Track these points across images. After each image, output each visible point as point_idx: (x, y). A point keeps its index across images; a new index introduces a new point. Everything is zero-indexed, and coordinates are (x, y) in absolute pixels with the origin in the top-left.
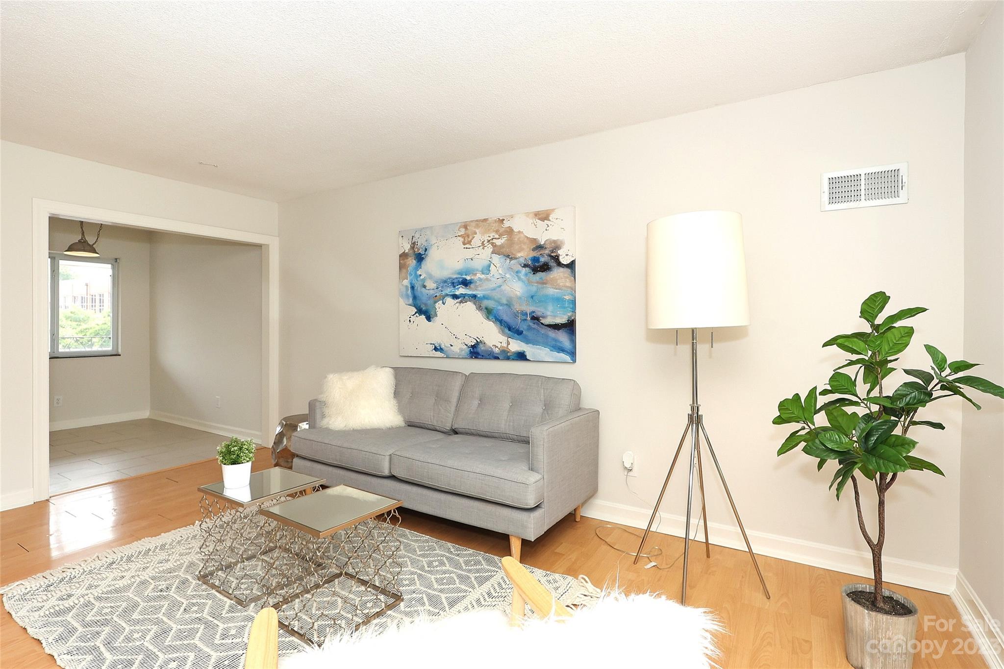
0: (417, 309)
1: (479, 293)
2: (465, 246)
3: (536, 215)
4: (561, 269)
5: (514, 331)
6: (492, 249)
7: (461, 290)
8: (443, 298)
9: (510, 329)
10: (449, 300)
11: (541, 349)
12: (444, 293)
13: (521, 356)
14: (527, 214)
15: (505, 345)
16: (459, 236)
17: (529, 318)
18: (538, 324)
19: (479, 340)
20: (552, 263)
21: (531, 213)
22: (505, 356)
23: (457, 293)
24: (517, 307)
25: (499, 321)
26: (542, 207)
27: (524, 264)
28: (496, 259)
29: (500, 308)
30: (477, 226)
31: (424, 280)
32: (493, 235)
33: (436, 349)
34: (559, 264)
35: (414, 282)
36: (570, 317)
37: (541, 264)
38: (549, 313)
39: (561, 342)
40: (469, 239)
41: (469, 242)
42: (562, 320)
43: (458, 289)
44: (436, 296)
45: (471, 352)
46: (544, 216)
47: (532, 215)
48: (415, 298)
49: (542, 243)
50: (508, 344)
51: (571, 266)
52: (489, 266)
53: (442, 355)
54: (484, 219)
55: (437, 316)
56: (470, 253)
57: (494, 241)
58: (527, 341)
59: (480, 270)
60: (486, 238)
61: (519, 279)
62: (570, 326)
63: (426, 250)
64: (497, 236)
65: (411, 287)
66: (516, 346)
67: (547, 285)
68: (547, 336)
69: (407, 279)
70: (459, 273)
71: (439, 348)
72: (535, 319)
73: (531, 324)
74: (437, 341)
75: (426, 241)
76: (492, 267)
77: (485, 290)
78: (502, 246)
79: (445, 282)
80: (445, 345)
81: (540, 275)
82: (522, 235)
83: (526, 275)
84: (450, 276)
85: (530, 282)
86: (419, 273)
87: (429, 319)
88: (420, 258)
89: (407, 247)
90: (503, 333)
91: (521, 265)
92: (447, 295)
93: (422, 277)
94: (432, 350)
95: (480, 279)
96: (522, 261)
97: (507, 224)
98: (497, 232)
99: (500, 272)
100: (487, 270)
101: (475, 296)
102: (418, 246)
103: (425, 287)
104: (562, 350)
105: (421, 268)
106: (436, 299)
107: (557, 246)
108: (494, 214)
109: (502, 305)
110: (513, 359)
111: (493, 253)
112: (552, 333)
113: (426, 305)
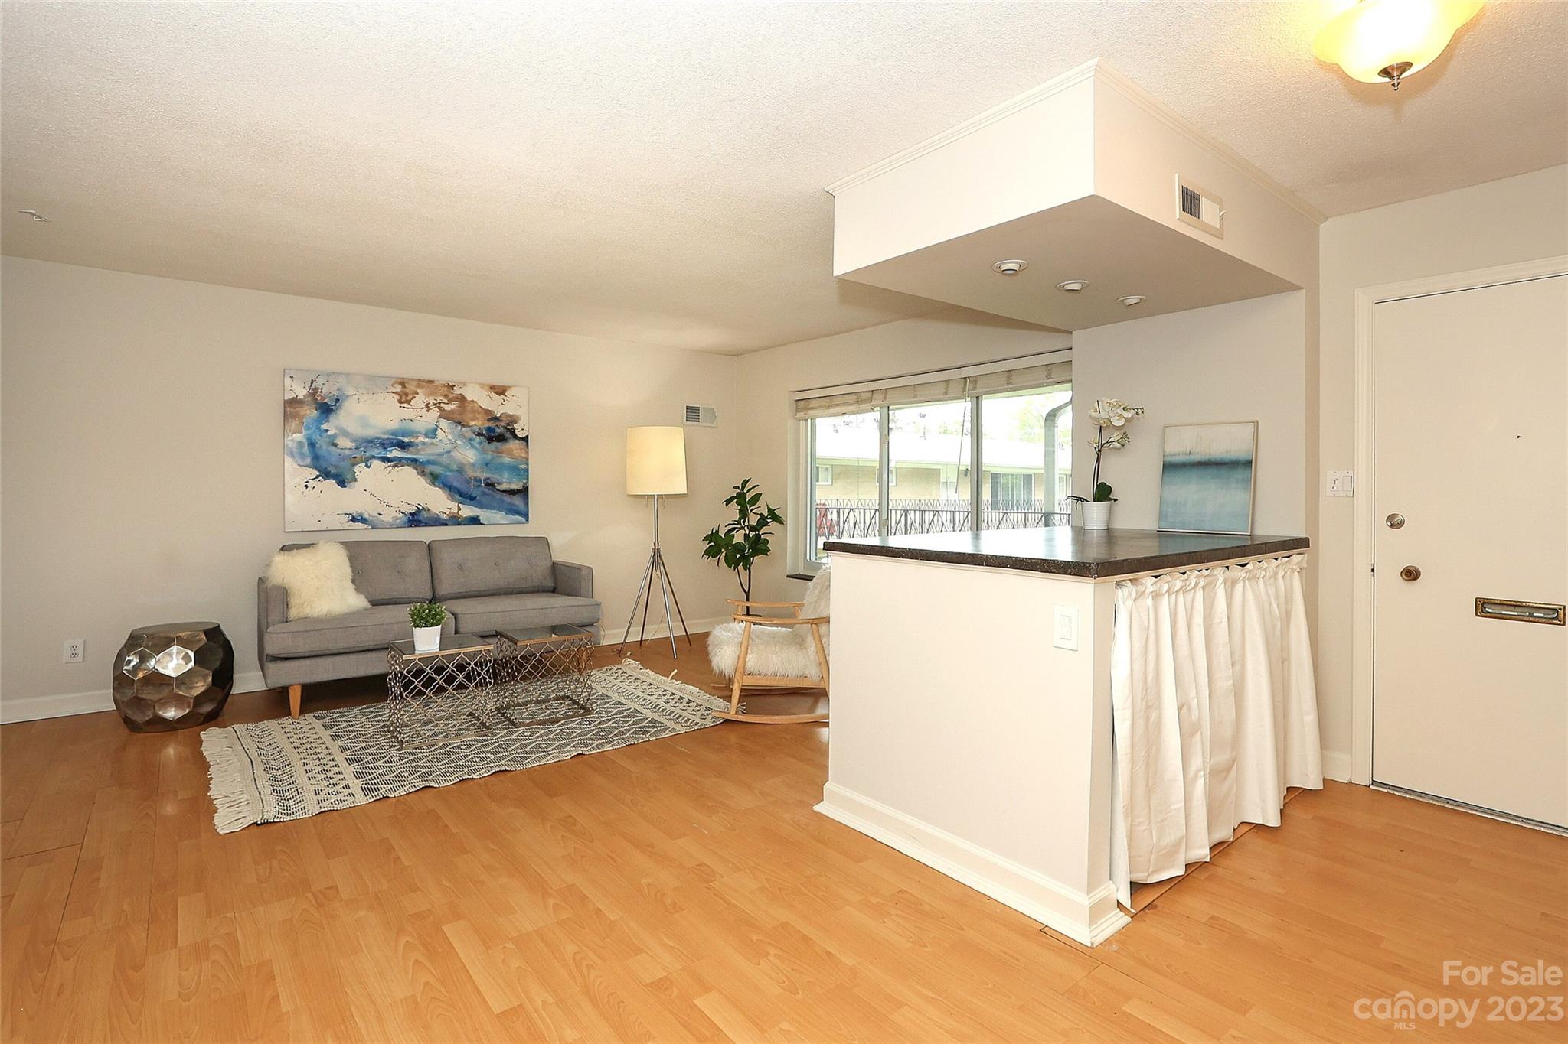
0: (319, 471)
1: (422, 458)
2: (402, 405)
3: (491, 388)
4: (517, 441)
5: (464, 496)
6: (439, 414)
7: (395, 453)
8: (367, 461)
9: (461, 494)
10: (376, 464)
11: (495, 513)
12: (367, 455)
13: (474, 521)
14: (482, 385)
15: (456, 511)
16: (393, 392)
17: (483, 484)
18: (493, 491)
19: (420, 508)
20: (508, 435)
21: (487, 385)
22: (455, 521)
23: (389, 455)
24: (470, 474)
25: (448, 487)
26: (499, 382)
27: (479, 433)
28: (444, 424)
29: (448, 473)
30: (419, 386)
31: (335, 436)
32: (439, 399)
33: (354, 520)
34: (515, 437)
35: (314, 437)
36: (525, 484)
37: (497, 434)
38: (504, 480)
39: (516, 506)
40: (408, 398)
41: (409, 402)
42: (517, 486)
43: (391, 451)
44: (355, 457)
45: (409, 521)
46: (501, 391)
47: (488, 388)
48: (316, 458)
49: (498, 415)
50: (459, 509)
51: (526, 439)
52: (436, 430)
53: (366, 526)
54: (430, 381)
55: (356, 480)
56: (408, 414)
57: (442, 405)
58: (481, 506)
59: (423, 432)
60: (431, 400)
61: (473, 446)
62: (524, 492)
63: (337, 400)
64: (446, 401)
65: (308, 444)
66: (467, 511)
67: (503, 455)
68: (503, 501)
69: (302, 433)
70: (392, 434)
71: (359, 518)
72: (490, 485)
73: (486, 490)
74: (355, 510)
75: (338, 390)
76: (439, 432)
77: (430, 455)
78: (451, 412)
79: (371, 441)
80: (369, 515)
81: (495, 444)
82: (476, 405)
83: (480, 443)
84: (378, 436)
85: (484, 451)
86: (324, 427)
87: (342, 483)
88: (326, 410)
89: (301, 392)
90: (453, 499)
91: (474, 433)
92: (373, 457)
93: (329, 433)
94: (348, 522)
95: (423, 443)
96: (476, 429)
97: (457, 391)
98: (446, 396)
99: (450, 437)
100: (432, 433)
101: (415, 461)
102: (322, 394)
103: (335, 445)
104: (517, 513)
105: (328, 421)
106: (355, 462)
107: (513, 420)
108: (442, 376)
109: (451, 471)
110: (464, 525)
111: (440, 417)
112: (507, 498)
113: (336, 467)
